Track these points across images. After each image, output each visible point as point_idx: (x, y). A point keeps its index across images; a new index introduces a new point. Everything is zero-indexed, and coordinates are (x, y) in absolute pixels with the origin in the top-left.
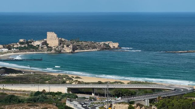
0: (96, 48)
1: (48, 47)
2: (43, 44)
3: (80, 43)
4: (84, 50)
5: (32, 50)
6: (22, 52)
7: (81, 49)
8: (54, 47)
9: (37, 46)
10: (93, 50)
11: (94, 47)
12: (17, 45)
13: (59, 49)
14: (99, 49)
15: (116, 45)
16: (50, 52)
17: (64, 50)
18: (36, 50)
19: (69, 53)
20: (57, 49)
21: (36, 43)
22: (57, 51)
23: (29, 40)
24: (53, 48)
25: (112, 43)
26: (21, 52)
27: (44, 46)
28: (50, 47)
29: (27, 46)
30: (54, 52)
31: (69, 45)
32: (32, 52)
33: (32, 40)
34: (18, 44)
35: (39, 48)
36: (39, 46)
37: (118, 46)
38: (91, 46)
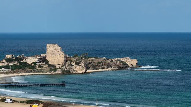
0: (111, 67)
1: (49, 66)
2: (40, 61)
3: (90, 59)
4: (98, 69)
5: (29, 70)
6: (16, 72)
7: (94, 68)
8: (59, 65)
9: (33, 64)
10: (109, 69)
11: (109, 66)
12: (3, 63)
13: (66, 68)
14: (115, 68)
15: (134, 62)
16: (55, 73)
17: (74, 70)
18: (34, 71)
19: (82, 73)
20: (64, 68)
21: (30, 60)
22: (64, 71)
23: (18, 56)
24: (57, 67)
25: (130, 59)
26: (14, 72)
27: (44, 64)
28: (53, 66)
29: (18, 64)
30: (60, 72)
31: (80, 63)
32: (29, 72)
33: (23, 56)
34: (4, 61)
35: (36, 67)
36: (36, 64)
37: (137, 63)
38: (105, 64)
